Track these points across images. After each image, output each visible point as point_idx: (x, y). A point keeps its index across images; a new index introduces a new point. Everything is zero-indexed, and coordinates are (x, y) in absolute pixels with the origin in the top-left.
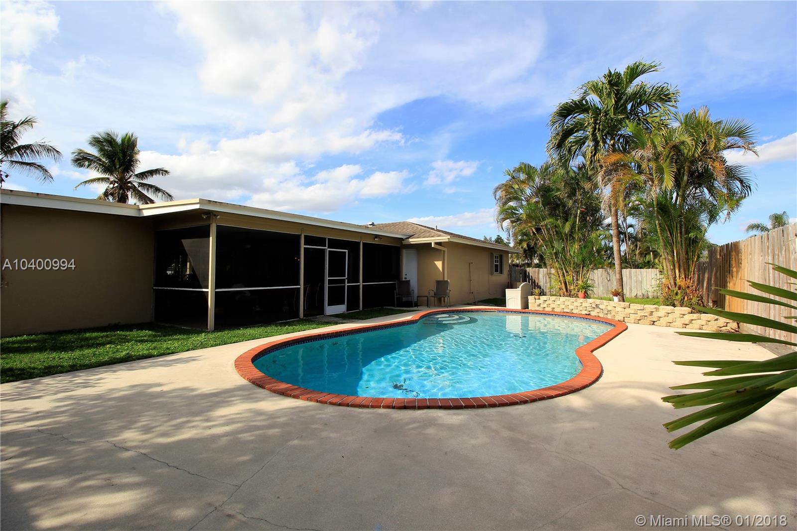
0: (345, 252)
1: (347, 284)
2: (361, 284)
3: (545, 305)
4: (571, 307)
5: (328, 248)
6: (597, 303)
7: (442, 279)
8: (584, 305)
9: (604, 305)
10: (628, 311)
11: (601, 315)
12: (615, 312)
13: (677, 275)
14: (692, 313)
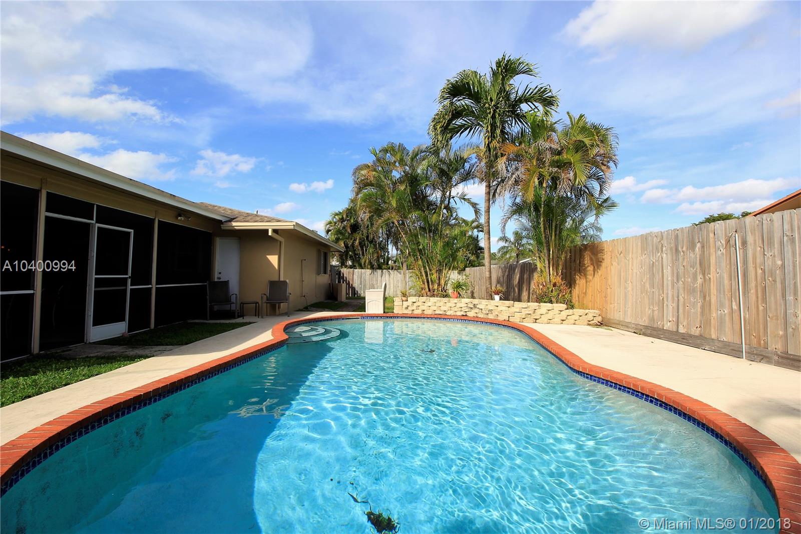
0: (129, 233)
1: (129, 287)
2: (154, 286)
3: (414, 308)
4: (443, 308)
5: (97, 222)
6: (474, 303)
7: (277, 279)
8: (459, 305)
9: (483, 304)
10: (512, 310)
11: (481, 315)
12: (498, 312)
13: (551, 273)
14: (567, 309)
